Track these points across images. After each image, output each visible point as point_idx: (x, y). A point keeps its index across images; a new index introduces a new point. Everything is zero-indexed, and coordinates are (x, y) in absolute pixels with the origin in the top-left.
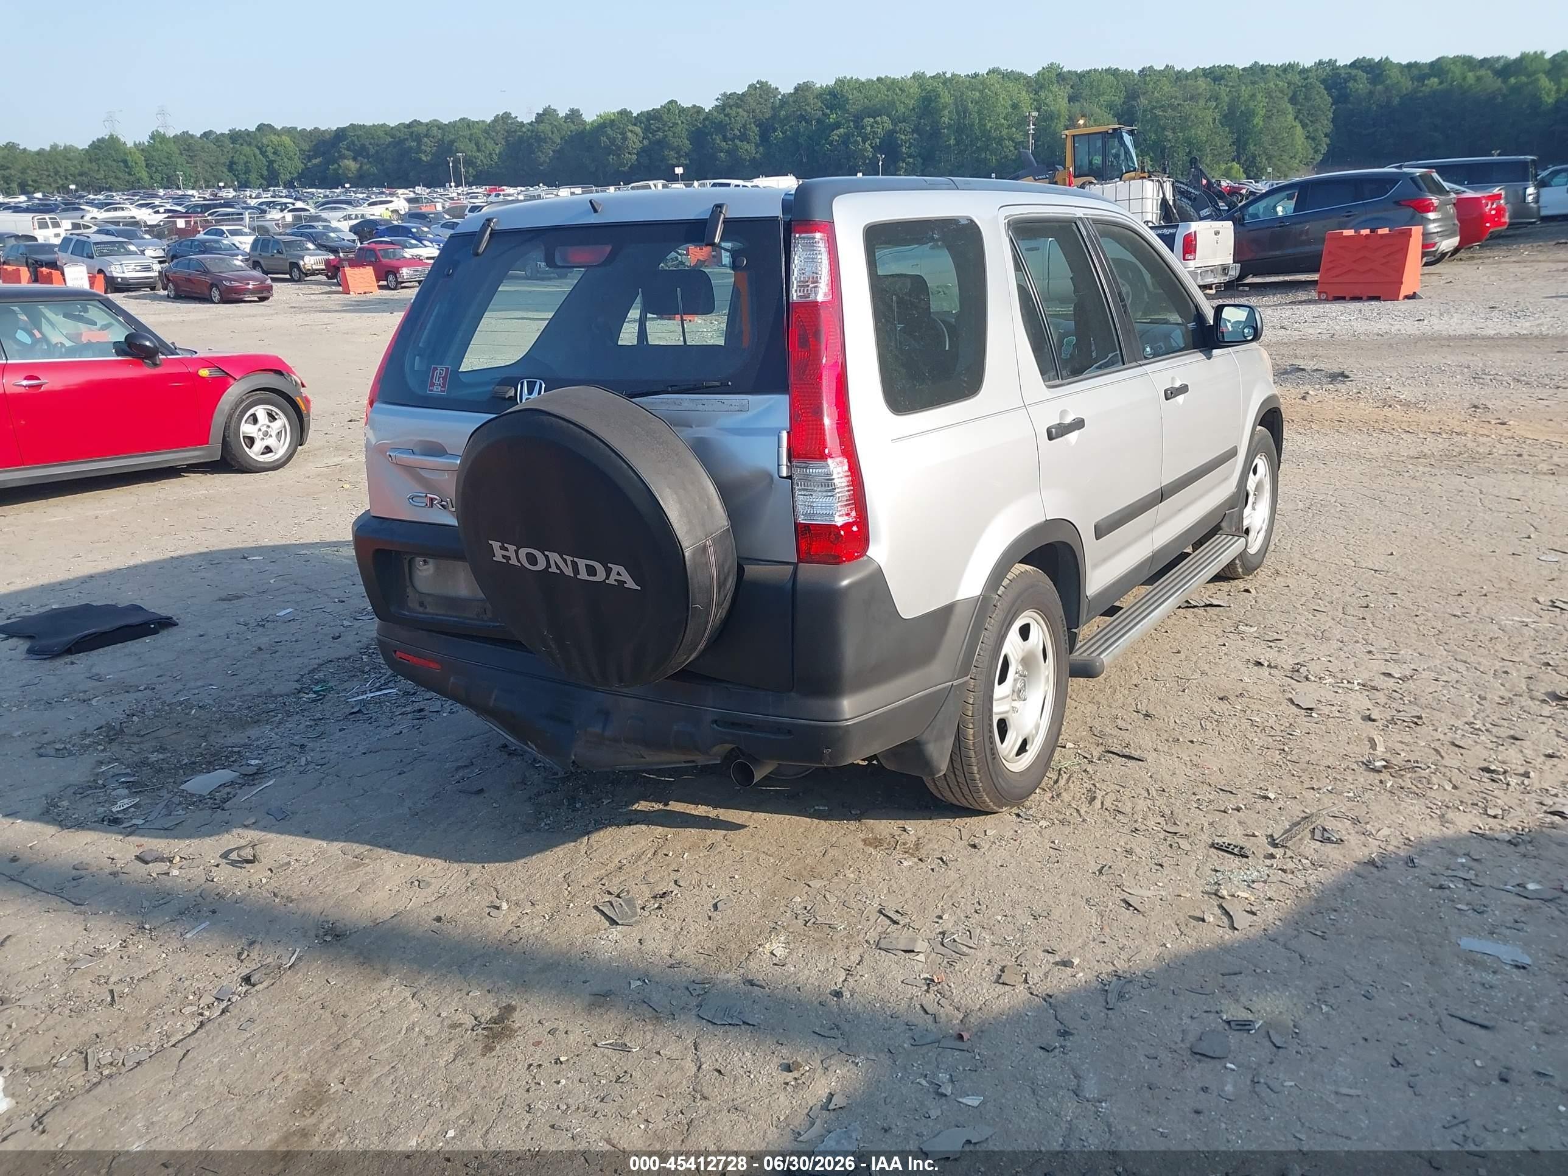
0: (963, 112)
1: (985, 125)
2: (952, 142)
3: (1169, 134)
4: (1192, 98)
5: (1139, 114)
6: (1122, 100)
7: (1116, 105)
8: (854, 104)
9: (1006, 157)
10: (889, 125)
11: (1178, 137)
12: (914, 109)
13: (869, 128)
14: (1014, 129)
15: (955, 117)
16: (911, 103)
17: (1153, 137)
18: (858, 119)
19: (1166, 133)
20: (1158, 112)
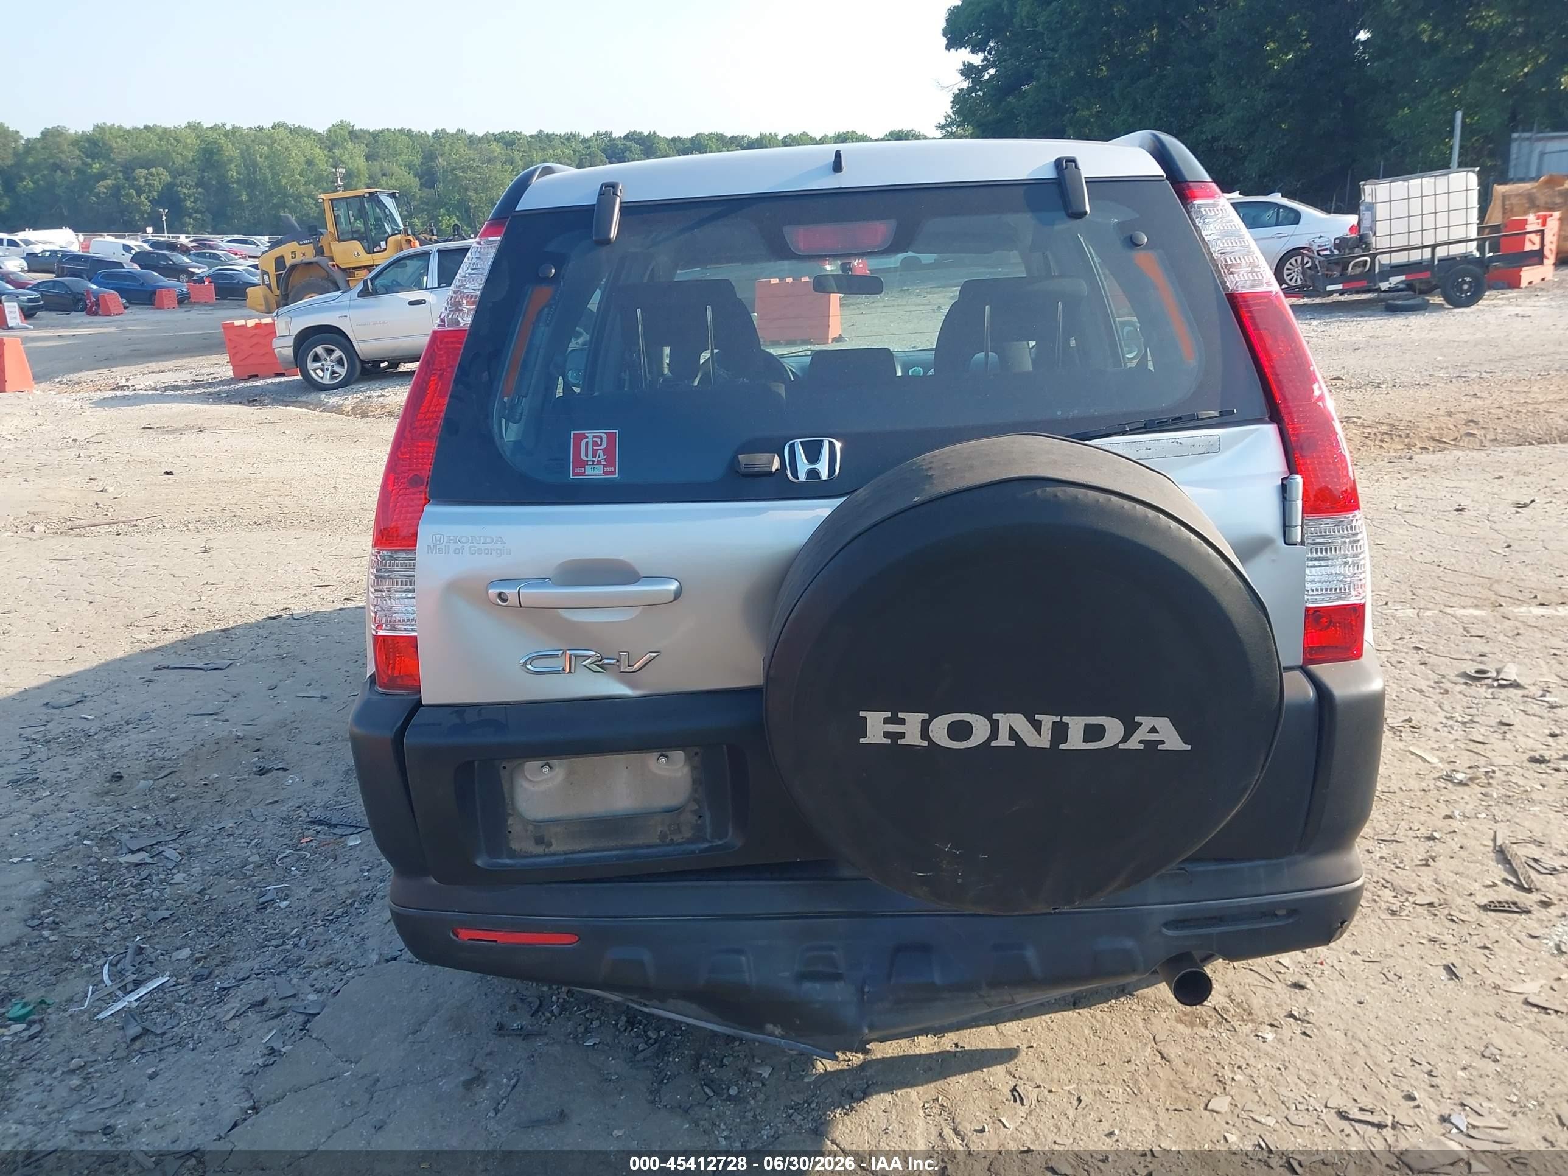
0: (251, 166)
1: (279, 181)
2: (244, 198)
3: (471, 194)
4: (489, 161)
5: (440, 174)
6: (420, 160)
7: (415, 165)
8: (120, 153)
9: (308, 215)
10: (166, 177)
11: (481, 197)
12: (194, 161)
13: (143, 180)
14: (312, 186)
15: (243, 171)
16: (190, 155)
17: (457, 197)
18: (128, 169)
19: (469, 193)
20: (458, 173)
